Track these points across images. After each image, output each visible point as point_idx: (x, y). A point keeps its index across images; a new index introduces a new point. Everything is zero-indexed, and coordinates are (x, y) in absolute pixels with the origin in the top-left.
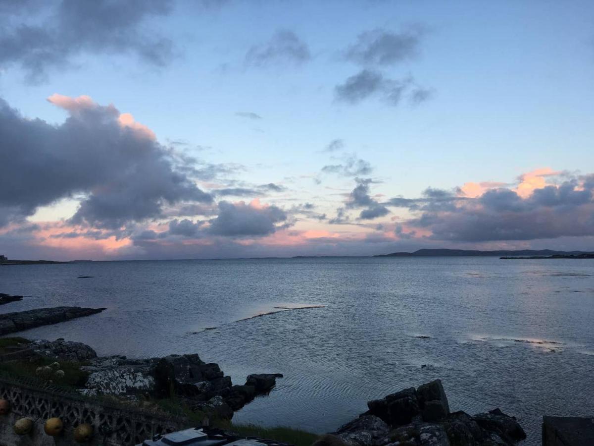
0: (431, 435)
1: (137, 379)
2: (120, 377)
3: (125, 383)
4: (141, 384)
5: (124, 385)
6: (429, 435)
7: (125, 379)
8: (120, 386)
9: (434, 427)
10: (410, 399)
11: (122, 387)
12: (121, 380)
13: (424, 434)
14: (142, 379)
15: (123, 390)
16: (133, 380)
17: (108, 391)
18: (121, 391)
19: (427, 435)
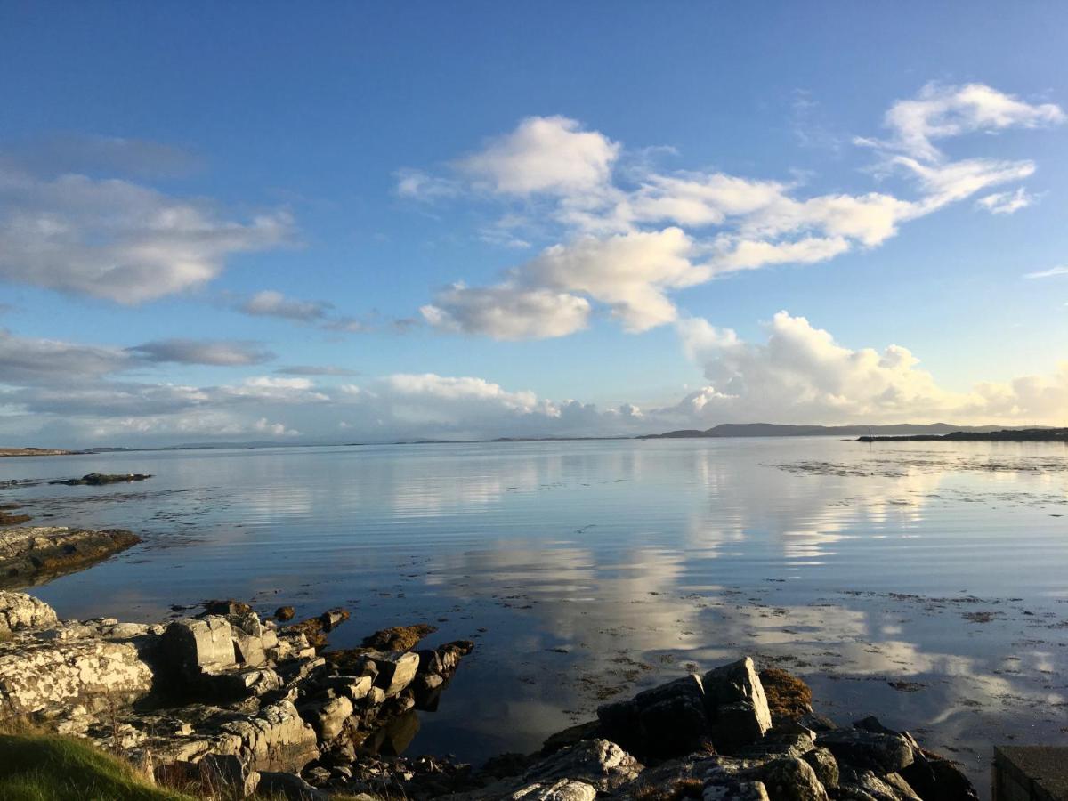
0: (727, 789)
1: (111, 667)
2: (66, 663)
3: (78, 675)
4: (120, 679)
5: (76, 680)
6: (724, 790)
7: (78, 668)
8: (63, 682)
9: (734, 767)
10: (687, 701)
11: (69, 684)
12: (66, 670)
13: (713, 788)
14: (122, 667)
15: (71, 691)
16: (100, 671)
17: (32, 694)
18: (66, 694)
19: (718, 790)
